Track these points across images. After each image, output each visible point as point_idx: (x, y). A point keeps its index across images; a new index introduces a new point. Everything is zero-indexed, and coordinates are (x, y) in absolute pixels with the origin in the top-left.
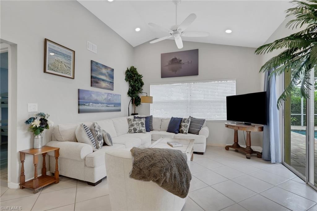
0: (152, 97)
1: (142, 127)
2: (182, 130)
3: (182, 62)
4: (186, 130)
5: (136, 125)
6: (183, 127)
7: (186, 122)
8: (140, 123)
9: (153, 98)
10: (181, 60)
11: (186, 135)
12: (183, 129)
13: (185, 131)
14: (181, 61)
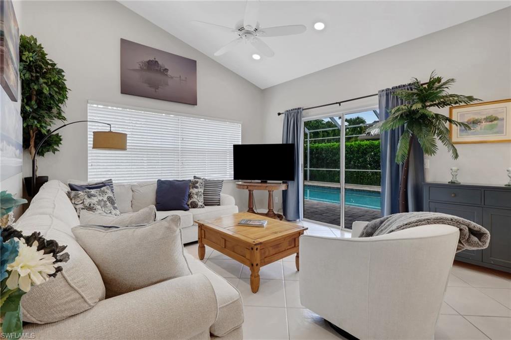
0: (126, 135)
1: (114, 209)
2: (194, 202)
3: (169, 73)
4: (200, 201)
5: (99, 207)
6: (196, 196)
7: (199, 187)
8: (105, 199)
9: (128, 136)
10: (168, 70)
11: (203, 209)
12: (194, 200)
13: (200, 204)
14: (166, 70)
